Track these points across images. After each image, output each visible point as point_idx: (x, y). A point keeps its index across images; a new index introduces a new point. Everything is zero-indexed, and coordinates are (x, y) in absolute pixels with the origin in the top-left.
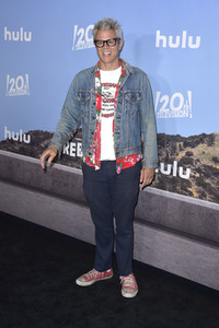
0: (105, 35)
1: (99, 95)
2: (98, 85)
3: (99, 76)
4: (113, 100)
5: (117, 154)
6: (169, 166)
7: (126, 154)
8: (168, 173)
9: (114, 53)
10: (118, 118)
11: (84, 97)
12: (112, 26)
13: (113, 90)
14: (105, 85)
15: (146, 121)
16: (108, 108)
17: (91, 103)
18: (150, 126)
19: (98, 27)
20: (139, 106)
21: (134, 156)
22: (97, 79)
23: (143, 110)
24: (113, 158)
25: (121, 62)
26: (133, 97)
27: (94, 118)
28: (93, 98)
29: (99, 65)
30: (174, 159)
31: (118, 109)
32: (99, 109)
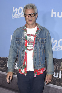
0: (30, 12)
1: (26, 40)
2: (25, 35)
3: (26, 31)
4: (33, 42)
5: (34, 68)
6: (57, 74)
7: (38, 68)
8: (57, 77)
9: (34, 20)
10: (35, 51)
11: (19, 41)
12: (33, 7)
13: (33, 38)
14: (29, 35)
15: (48, 52)
16: (30, 46)
17: (22, 43)
18: (50, 55)
19: (26, 8)
20: (45, 45)
21: (42, 69)
22: (25, 32)
23: (47, 47)
24: (33, 70)
25: (36, 25)
26: (42, 41)
27: (24, 51)
28: (23, 41)
29: (26, 26)
30: (60, 70)
31: (35, 47)
32: (26, 47)
